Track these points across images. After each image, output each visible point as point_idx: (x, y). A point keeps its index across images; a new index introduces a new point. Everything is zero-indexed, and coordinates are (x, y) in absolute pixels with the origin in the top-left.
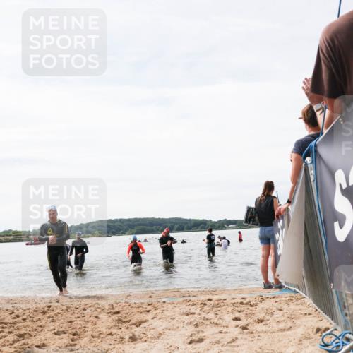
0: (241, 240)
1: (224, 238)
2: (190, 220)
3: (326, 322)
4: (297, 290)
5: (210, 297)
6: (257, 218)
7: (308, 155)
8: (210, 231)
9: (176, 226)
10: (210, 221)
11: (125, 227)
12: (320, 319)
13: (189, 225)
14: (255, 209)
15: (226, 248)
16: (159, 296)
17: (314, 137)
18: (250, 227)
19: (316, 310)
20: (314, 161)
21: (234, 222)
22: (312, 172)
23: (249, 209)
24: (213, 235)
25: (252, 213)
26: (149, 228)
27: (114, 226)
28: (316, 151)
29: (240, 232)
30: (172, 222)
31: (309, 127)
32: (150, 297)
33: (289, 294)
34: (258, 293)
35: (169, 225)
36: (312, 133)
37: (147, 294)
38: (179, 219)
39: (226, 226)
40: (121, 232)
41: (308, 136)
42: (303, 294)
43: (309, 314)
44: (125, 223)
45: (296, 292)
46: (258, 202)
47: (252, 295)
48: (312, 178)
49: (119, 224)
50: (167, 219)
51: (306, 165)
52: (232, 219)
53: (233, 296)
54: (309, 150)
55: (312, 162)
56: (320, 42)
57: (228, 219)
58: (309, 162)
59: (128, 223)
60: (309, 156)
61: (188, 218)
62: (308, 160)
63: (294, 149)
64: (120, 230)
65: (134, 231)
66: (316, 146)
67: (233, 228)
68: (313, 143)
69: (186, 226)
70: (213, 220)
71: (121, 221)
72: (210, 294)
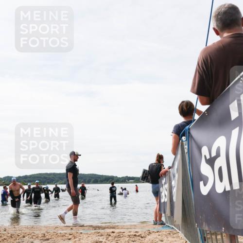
0: (137, 191)
1: (125, 189)
2: (102, 176)
4: (174, 227)
5: (114, 230)
6: (149, 177)
7: (184, 135)
8: (113, 184)
9: (93, 180)
10: (117, 177)
11: (56, 179)
13: (102, 179)
14: (149, 171)
15: (126, 196)
16: (78, 229)
18: (143, 183)
19: (186, 242)
20: (188, 140)
21: (133, 178)
22: (186, 147)
23: (145, 171)
25: (146, 174)
27: (49, 178)
28: (189, 133)
29: (136, 186)
30: (90, 177)
32: (72, 229)
33: (168, 230)
34: (147, 228)
35: (88, 179)
37: (69, 227)
38: (95, 175)
39: (127, 181)
40: (54, 182)
42: (178, 230)
44: (57, 176)
46: (151, 166)
47: (143, 230)
48: (186, 151)
49: (53, 176)
50: (86, 175)
51: (182, 141)
52: (131, 176)
53: (130, 230)
55: (186, 140)
57: (129, 176)
58: (184, 140)
59: (59, 176)
61: (101, 174)
62: (184, 138)
64: (53, 181)
65: (63, 182)
66: (189, 129)
67: (132, 183)
68: (187, 127)
69: (99, 179)
71: (54, 174)
72: (114, 228)
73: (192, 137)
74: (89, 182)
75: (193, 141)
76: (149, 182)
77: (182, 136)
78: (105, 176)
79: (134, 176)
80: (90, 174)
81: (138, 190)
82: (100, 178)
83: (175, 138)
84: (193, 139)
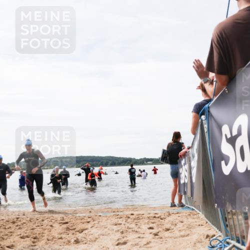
0: (155, 173)
1: (144, 171)
2: (120, 158)
3: (213, 231)
4: (194, 208)
5: (133, 212)
7: (203, 114)
8: (132, 166)
9: (110, 162)
10: (134, 159)
12: (209, 228)
13: (119, 161)
15: (145, 178)
16: (97, 211)
17: (208, 101)
18: (162, 164)
19: (207, 223)
20: (207, 118)
21: (151, 160)
22: (206, 126)
23: (164, 151)
25: (165, 154)
28: (209, 111)
29: (155, 167)
30: (107, 159)
32: (90, 212)
33: (188, 211)
34: (167, 210)
35: (105, 161)
37: (88, 210)
38: (113, 157)
39: (145, 162)
41: (204, 100)
42: (197, 210)
43: (202, 225)
45: (193, 209)
47: (162, 211)
48: (206, 130)
50: (103, 157)
51: (202, 121)
52: (149, 158)
53: (149, 212)
54: (204, 110)
55: (206, 119)
56: (213, 35)
57: (147, 158)
58: (203, 119)
62: (203, 117)
63: (194, 110)
66: (209, 107)
67: (150, 164)
68: (207, 106)
69: (117, 162)
70: (136, 158)
72: (133, 210)
73: (212, 115)
74: (106, 165)
75: (213, 120)
76: (167, 162)
77: (201, 115)
78: (123, 158)
79: (152, 158)
80: (108, 157)
83: (195, 117)
84: (213, 118)
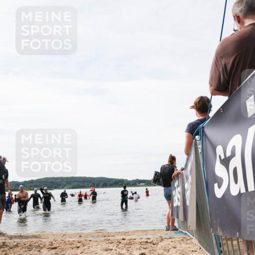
0: (148, 195)
1: (136, 193)
2: (112, 179)
4: (187, 233)
5: (124, 237)
6: (161, 180)
9: (102, 184)
10: (127, 180)
11: (64, 183)
12: (203, 254)
13: (111, 183)
14: (160, 173)
15: (136, 201)
16: (87, 236)
17: (202, 121)
18: (155, 186)
19: (200, 248)
20: (202, 139)
21: (144, 181)
22: (200, 146)
23: (156, 173)
24: (126, 191)
25: (158, 176)
26: (82, 184)
27: (57, 182)
28: (203, 131)
29: (147, 189)
30: (99, 181)
31: (199, 113)
32: (80, 236)
33: (181, 236)
34: (160, 235)
35: (96, 183)
36: (201, 118)
37: (78, 234)
38: (104, 178)
39: (137, 184)
40: (61, 186)
41: (198, 120)
42: (191, 236)
43: (195, 251)
44: (64, 181)
46: (163, 168)
47: (155, 236)
48: (200, 151)
49: (60, 180)
50: (95, 178)
51: (196, 140)
52: (142, 179)
53: (142, 237)
54: (198, 130)
55: (200, 139)
57: (139, 179)
58: (198, 139)
59: (66, 180)
60: (198, 135)
61: (111, 178)
62: (197, 137)
65: (71, 186)
66: (203, 127)
67: (143, 186)
68: (202, 125)
69: (109, 183)
70: (128, 180)
71: (61, 178)
72: (125, 235)
73: (206, 135)
74: (98, 186)
75: (207, 140)
76: (160, 185)
77: (196, 135)
78: (115, 179)
79: (145, 179)
80: (100, 178)
81: (149, 193)
82: (109, 181)
83: (188, 137)
84: (208, 138)
